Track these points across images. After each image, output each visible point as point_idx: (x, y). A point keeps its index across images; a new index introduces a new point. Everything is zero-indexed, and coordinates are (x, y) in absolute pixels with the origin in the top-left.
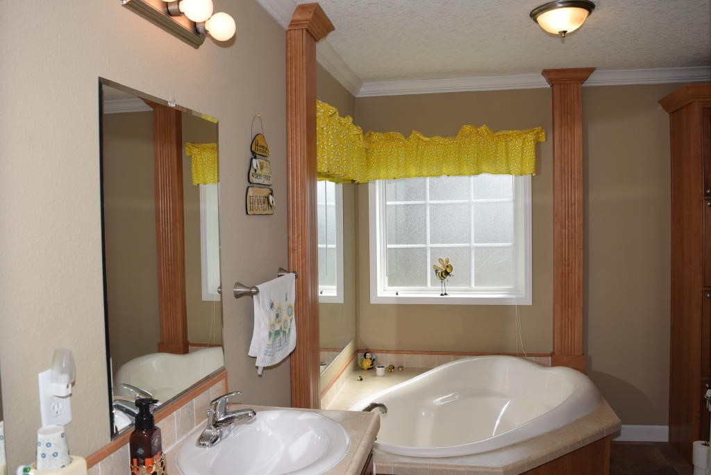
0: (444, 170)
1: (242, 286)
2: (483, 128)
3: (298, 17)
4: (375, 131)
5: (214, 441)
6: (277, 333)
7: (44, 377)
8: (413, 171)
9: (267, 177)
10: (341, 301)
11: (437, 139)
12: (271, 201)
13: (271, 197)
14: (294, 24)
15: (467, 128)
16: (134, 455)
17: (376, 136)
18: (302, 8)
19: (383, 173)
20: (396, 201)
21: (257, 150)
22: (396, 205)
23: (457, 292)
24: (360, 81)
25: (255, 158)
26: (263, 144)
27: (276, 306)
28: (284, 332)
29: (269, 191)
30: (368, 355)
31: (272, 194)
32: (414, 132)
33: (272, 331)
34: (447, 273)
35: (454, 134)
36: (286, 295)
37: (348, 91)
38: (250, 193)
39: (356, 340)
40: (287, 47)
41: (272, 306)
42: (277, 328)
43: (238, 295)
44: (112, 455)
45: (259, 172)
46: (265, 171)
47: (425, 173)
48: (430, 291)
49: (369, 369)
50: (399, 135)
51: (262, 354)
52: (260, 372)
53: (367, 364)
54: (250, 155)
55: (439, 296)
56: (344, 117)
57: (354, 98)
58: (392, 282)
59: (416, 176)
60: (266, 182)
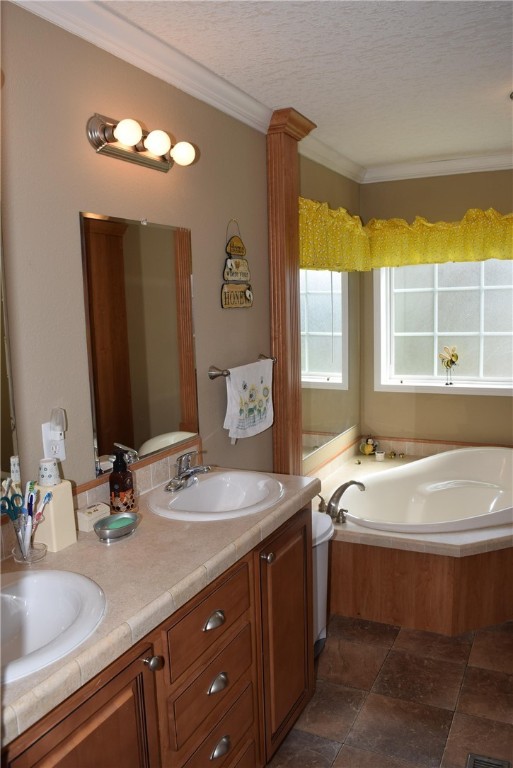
0: (450, 256)
1: (217, 369)
2: (490, 212)
3: (275, 122)
4: (378, 219)
5: (178, 488)
6: (251, 411)
7: (45, 427)
8: (417, 257)
9: (244, 275)
10: (346, 388)
11: (441, 225)
12: (248, 296)
13: (248, 293)
14: (272, 128)
15: (473, 212)
16: (112, 489)
17: (378, 224)
18: (278, 113)
19: (387, 260)
20: (405, 288)
21: (233, 250)
22: (405, 293)
23: (462, 381)
24: (363, 168)
25: (230, 258)
26: (240, 245)
27: (249, 387)
28: (259, 411)
29: (245, 286)
30: (370, 440)
31: (249, 289)
32: (418, 218)
33: (244, 408)
34: (453, 362)
35: (460, 219)
36: (262, 378)
37: (350, 181)
38: (226, 289)
39: (360, 426)
40: (267, 151)
41: (245, 387)
42: (251, 406)
43: (213, 377)
44: (97, 488)
45: (234, 270)
46: (241, 269)
47: (429, 260)
48: (435, 380)
49: (370, 454)
50: (403, 223)
51: (235, 427)
52: (233, 442)
53: (369, 449)
54: (226, 256)
55: (444, 385)
56: (335, 209)
57: (360, 185)
58: (398, 371)
59: (421, 263)
60: (243, 279)
